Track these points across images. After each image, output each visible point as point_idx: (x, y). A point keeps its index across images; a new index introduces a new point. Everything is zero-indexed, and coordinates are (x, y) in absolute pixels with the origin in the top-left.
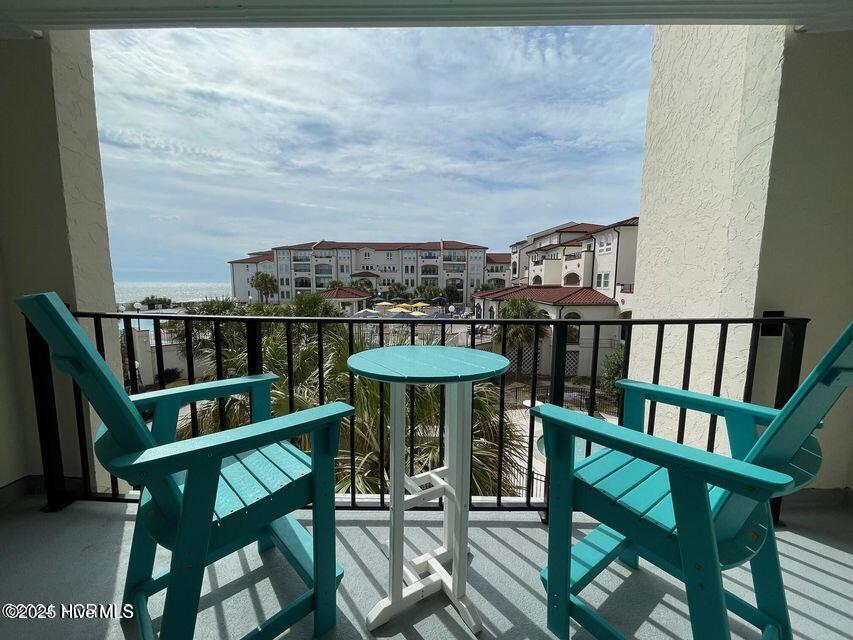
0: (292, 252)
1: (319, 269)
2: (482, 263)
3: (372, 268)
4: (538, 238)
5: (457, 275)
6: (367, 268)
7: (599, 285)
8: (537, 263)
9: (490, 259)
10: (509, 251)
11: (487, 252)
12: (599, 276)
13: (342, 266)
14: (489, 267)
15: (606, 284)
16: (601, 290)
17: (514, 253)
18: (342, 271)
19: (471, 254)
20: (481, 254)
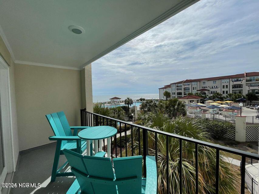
0: (176, 84)
1: (185, 89)
3: (206, 87)
5: (257, 88)
6: (204, 88)
13: (194, 88)
18: (194, 89)
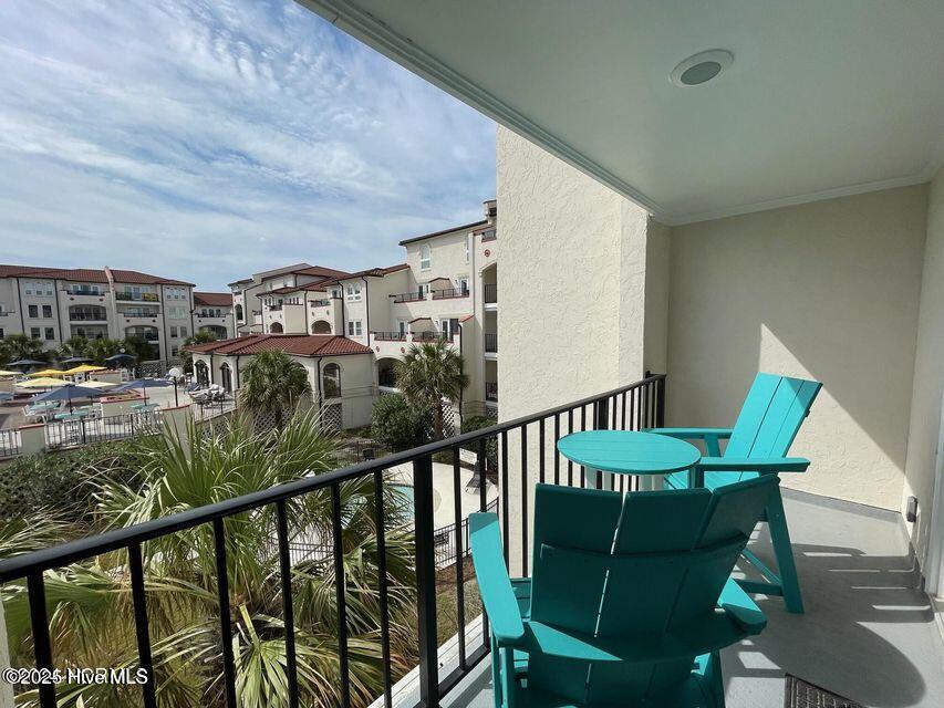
2: (187, 304)
4: (267, 278)
5: (147, 321)
7: (351, 333)
8: (273, 308)
9: (199, 300)
10: (228, 290)
11: (194, 290)
12: (351, 324)
14: (199, 310)
15: (359, 332)
16: (355, 338)
17: (236, 294)
19: (167, 292)
20: (185, 293)
